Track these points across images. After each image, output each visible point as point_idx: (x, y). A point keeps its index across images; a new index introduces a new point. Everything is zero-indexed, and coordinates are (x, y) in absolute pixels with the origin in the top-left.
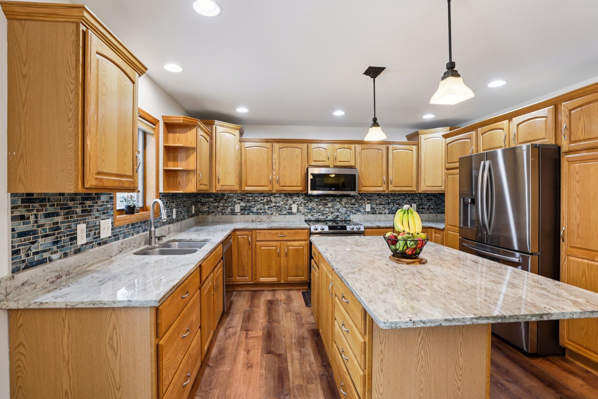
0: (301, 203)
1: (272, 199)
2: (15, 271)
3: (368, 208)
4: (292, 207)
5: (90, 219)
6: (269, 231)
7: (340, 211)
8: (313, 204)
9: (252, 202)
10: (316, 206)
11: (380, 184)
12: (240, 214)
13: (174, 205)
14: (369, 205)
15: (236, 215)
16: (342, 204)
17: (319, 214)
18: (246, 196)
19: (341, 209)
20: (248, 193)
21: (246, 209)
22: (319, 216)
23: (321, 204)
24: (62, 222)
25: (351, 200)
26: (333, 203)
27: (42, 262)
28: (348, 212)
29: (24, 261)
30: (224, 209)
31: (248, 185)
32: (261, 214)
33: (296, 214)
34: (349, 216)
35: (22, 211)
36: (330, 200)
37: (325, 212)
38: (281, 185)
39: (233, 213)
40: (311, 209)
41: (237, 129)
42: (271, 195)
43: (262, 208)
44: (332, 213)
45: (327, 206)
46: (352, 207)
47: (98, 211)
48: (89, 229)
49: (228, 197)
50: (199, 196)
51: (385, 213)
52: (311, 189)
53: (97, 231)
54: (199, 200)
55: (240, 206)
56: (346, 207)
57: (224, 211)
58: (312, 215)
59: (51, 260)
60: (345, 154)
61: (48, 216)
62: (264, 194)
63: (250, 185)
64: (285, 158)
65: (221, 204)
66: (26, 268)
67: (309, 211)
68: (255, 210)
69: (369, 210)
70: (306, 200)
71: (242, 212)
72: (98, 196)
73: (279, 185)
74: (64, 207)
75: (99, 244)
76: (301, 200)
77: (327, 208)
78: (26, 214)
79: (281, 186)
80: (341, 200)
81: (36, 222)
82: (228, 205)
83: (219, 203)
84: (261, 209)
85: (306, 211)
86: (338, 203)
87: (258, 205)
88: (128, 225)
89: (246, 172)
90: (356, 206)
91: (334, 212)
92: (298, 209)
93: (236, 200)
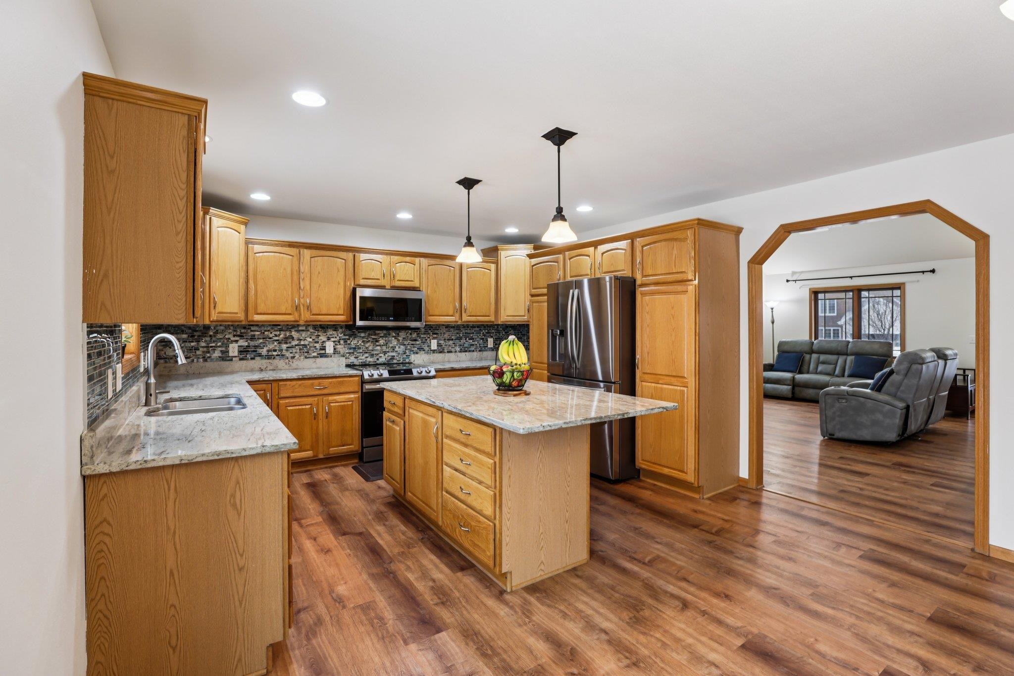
0: (340, 339)
1: (294, 334)
3: (434, 344)
4: (325, 347)
6: (300, 382)
7: (396, 350)
8: (358, 342)
9: (259, 339)
10: (362, 344)
11: (451, 313)
12: (237, 359)
14: (436, 341)
15: (231, 360)
16: (398, 340)
17: (367, 355)
18: (249, 331)
19: (397, 347)
20: (252, 325)
21: (249, 351)
22: (367, 357)
23: (369, 341)
25: (411, 334)
26: (387, 339)
28: (407, 351)
30: (209, 352)
31: (259, 312)
32: (274, 358)
33: (331, 357)
34: (408, 356)
36: (382, 335)
37: (375, 352)
38: (314, 312)
39: (225, 357)
40: (354, 348)
41: (242, 223)
42: (291, 328)
43: (277, 348)
44: (385, 353)
45: (377, 344)
46: (413, 344)
49: (217, 332)
51: (456, 352)
52: (361, 319)
55: (239, 346)
56: (405, 345)
57: (208, 355)
58: (356, 358)
60: (407, 270)
62: (279, 327)
63: (263, 312)
64: (319, 273)
65: (203, 344)
67: (351, 351)
68: (264, 351)
69: (435, 348)
70: (347, 335)
71: (241, 356)
73: (311, 312)
76: (340, 335)
77: (378, 345)
79: (313, 315)
80: (398, 334)
82: (216, 344)
84: (275, 351)
85: (347, 351)
86: (393, 338)
87: (269, 344)
89: (256, 291)
90: (418, 343)
91: (389, 352)
92: (335, 349)
93: (231, 336)
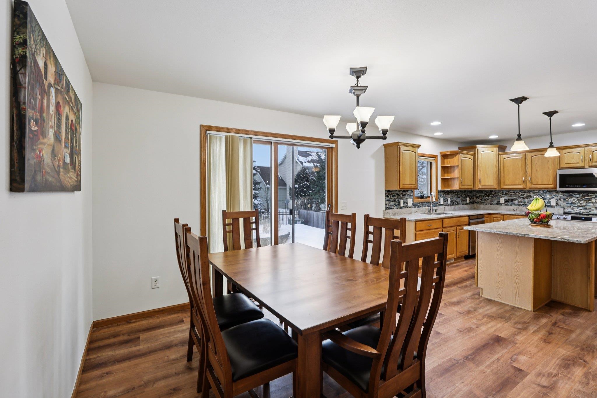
0: (561, 198)
1: (532, 194)
2: (386, 209)
4: (550, 202)
5: (404, 198)
8: (574, 200)
9: (514, 196)
10: (578, 201)
12: (504, 204)
13: (449, 196)
15: (501, 205)
18: (509, 192)
20: (511, 190)
21: (509, 202)
22: (581, 210)
23: (583, 200)
24: (396, 199)
27: (391, 209)
29: (388, 207)
30: (492, 201)
31: (506, 184)
32: (521, 206)
33: (554, 207)
35: (387, 195)
36: (594, 196)
37: (587, 207)
39: (499, 204)
40: (571, 204)
41: (495, 147)
42: (530, 192)
43: (522, 201)
45: (590, 202)
47: (407, 196)
48: (404, 202)
49: (495, 193)
50: (475, 192)
52: (560, 187)
53: (407, 203)
54: (475, 195)
55: (504, 199)
57: (492, 202)
58: (573, 209)
59: (393, 209)
61: (393, 196)
62: (524, 191)
64: (536, 164)
65: (490, 198)
66: (388, 209)
67: (569, 205)
68: (516, 202)
70: (565, 196)
71: (506, 204)
72: (407, 191)
73: (532, 183)
74: (397, 194)
75: (408, 208)
76: (560, 196)
77: (591, 203)
78: (388, 195)
79: (534, 185)
81: (390, 198)
82: (495, 198)
83: (488, 196)
84: (522, 202)
85: (566, 205)
87: (519, 198)
88: (420, 203)
89: (504, 175)
92: (557, 203)
93: (501, 195)
